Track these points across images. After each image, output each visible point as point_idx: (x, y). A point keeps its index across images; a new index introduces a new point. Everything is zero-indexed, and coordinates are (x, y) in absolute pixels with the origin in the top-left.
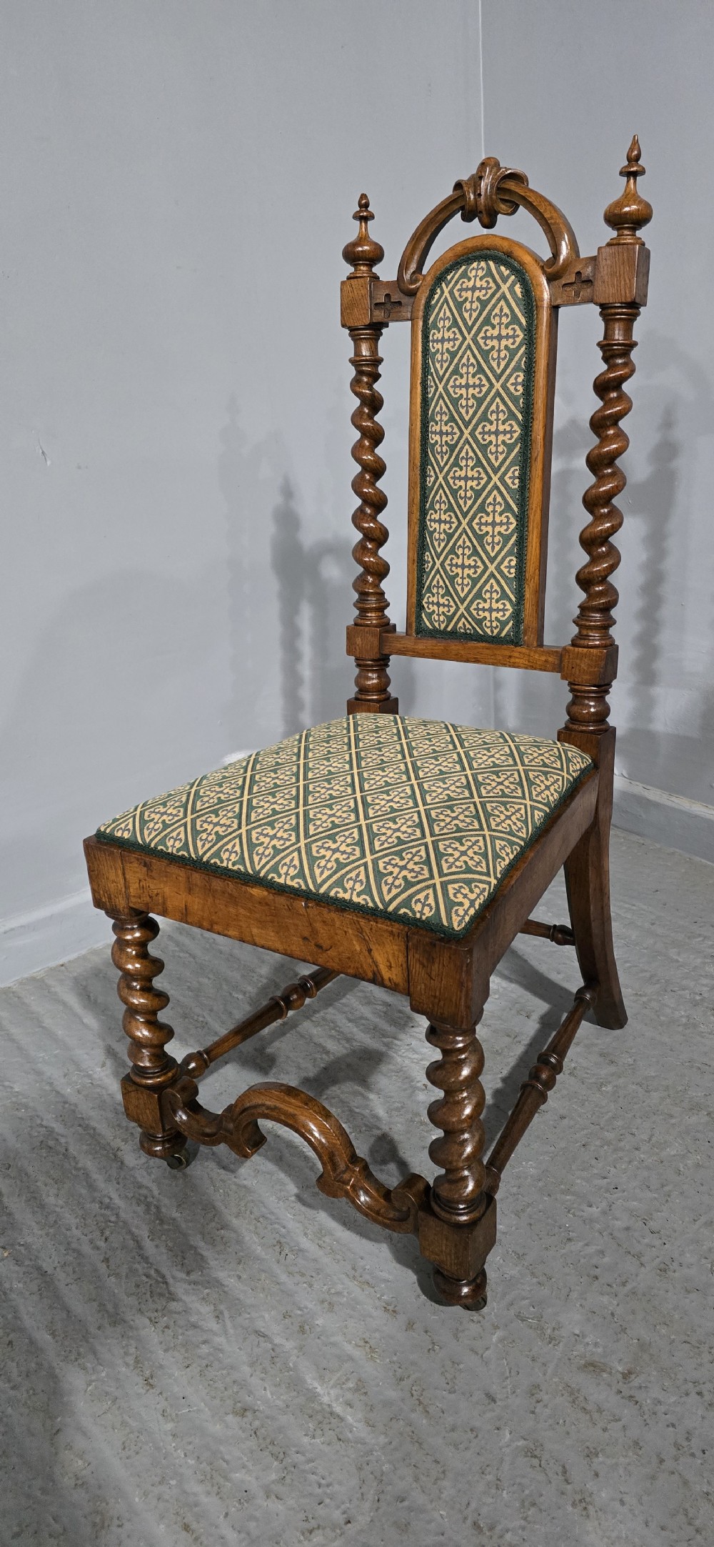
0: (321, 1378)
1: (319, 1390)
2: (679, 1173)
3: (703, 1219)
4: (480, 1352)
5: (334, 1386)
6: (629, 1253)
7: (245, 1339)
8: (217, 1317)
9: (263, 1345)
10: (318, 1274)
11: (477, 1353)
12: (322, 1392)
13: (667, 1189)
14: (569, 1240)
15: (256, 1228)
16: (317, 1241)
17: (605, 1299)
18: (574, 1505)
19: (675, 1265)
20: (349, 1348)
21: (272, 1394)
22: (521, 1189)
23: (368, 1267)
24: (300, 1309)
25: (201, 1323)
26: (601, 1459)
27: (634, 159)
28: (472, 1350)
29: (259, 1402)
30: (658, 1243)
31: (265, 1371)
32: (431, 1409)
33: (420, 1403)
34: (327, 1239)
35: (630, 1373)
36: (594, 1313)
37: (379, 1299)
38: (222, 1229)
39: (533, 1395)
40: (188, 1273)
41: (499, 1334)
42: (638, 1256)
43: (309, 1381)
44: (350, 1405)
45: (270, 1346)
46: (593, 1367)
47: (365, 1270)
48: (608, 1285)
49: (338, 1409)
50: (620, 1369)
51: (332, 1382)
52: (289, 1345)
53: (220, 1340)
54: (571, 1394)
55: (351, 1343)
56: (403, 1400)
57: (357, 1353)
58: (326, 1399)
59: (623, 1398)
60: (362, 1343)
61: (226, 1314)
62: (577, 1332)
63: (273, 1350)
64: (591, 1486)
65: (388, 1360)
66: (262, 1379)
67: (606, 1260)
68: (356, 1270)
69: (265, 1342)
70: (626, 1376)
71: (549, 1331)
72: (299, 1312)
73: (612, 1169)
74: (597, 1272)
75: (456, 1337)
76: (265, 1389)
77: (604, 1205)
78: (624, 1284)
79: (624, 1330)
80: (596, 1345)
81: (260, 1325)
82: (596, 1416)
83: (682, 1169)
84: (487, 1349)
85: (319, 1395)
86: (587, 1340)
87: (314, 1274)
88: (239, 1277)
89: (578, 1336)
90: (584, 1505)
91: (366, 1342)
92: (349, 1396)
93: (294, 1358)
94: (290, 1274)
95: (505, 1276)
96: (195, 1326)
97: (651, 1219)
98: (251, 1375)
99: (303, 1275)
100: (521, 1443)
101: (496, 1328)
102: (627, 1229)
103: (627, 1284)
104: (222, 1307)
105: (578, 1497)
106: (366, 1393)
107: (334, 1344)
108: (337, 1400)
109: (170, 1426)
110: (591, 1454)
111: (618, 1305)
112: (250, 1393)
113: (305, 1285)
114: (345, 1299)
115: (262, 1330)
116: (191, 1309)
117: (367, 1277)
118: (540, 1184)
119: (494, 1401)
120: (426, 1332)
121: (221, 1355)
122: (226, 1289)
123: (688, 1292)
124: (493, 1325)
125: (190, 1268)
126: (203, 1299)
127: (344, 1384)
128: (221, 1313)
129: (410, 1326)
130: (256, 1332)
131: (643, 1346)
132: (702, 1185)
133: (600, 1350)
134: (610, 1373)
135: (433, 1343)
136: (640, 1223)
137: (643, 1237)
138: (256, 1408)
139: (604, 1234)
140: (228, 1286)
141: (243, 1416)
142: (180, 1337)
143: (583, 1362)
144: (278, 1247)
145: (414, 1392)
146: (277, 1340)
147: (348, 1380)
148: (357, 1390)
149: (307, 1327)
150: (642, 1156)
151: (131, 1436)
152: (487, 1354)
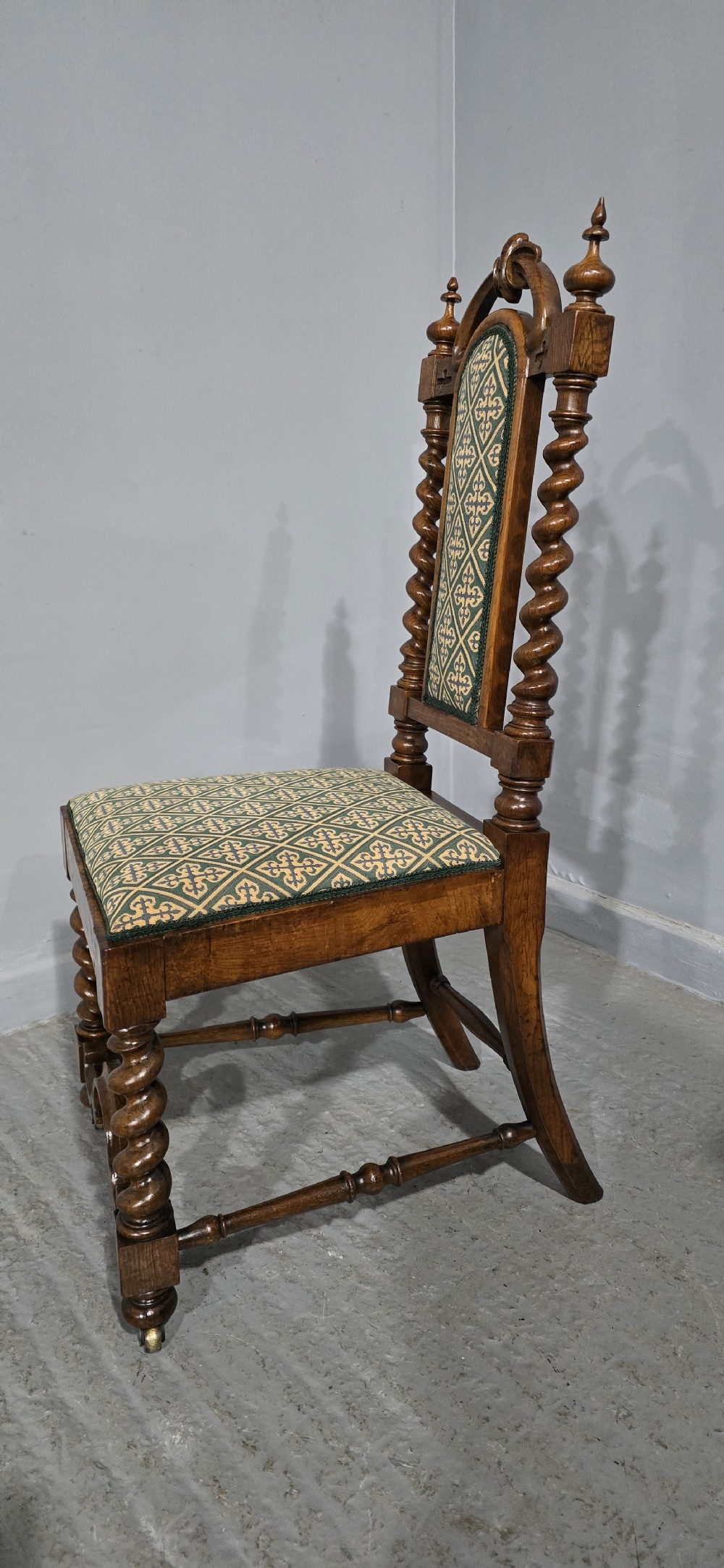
0: (159, 1520)
1: (153, 1534)
2: (594, 1305)
3: (614, 1359)
4: (343, 1500)
5: (172, 1530)
6: (528, 1393)
7: (81, 1470)
8: (54, 1443)
9: (99, 1478)
10: (176, 1399)
11: (339, 1500)
12: (155, 1537)
13: (578, 1322)
14: (462, 1374)
15: (116, 1344)
16: (181, 1363)
17: (493, 1445)
19: (576, 1411)
20: (195, 1487)
21: (98, 1536)
22: (417, 1316)
23: (232, 1395)
24: (148, 1439)
25: (35, 1450)
27: (599, 221)
28: (334, 1496)
29: (82, 1545)
30: (560, 1382)
31: (95, 1509)
33: (266, 1555)
34: (192, 1361)
35: (510, 1532)
36: (479, 1460)
37: (239, 1431)
38: (78, 1343)
39: (395, 1552)
40: (31, 1391)
41: (368, 1478)
42: (537, 1397)
43: (144, 1523)
44: (184, 1553)
45: (107, 1480)
46: (468, 1523)
47: (229, 1397)
48: (499, 1429)
49: (170, 1558)
50: (499, 1527)
51: (168, 1527)
52: (128, 1480)
53: (50, 1469)
54: (439, 1554)
55: (198, 1481)
56: (246, 1551)
57: (203, 1493)
58: (159, 1546)
59: (498, 1561)
60: (211, 1482)
61: (64, 1440)
62: (457, 1482)
63: (110, 1485)
65: (237, 1503)
66: (92, 1519)
67: (501, 1399)
68: (218, 1398)
69: (103, 1475)
70: (504, 1535)
71: (425, 1479)
72: (147, 1443)
73: (522, 1298)
74: (488, 1413)
75: (319, 1480)
76: (92, 1529)
77: (507, 1336)
78: (517, 1428)
79: (510, 1482)
80: (477, 1497)
81: (101, 1455)
83: (598, 1302)
84: (352, 1496)
85: (152, 1540)
86: (468, 1491)
87: (171, 1400)
88: (87, 1399)
89: (457, 1486)
91: (216, 1481)
92: (185, 1543)
93: (130, 1495)
94: (145, 1398)
95: (386, 1412)
96: (26, 1452)
97: (557, 1356)
98: (79, 1513)
99: (158, 1400)
101: (365, 1471)
102: (530, 1366)
103: (521, 1429)
104: (61, 1432)
106: (205, 1541)
107: (179, 1481)
108: (171, 1546)
111: (507, 1452)
112: (74, 1533)
113: (159, 1411)
114: (201, 1430)
115: (102, 1461)
116: (26, 1432)
117: (231, 1407)
118: (440, 1311)
119: (350, 1557)
120: (286, 1473)
121: (50, 1487)
122: (71, 1412)
123: (588, 1441)
124: (362, 1468)
125: (34, 1385)
126: (42, 1421)
127: (182, 1528)
128: (60, 1438)
129: (269, 1465)
130: (95, 1463)
131: (529, 1502)
132: (618, 1320)
133: (479, 1504)
134: (487, 1532)
135: (292, 1486)
136: (545, 1360)
137: (546, 1376)
138: (77, 1552)
139: (503, 1369)
140: (72, 1409)
142: (8, 1464)
143: (458, 1516)
144: (136, 1367)
145: (260, 1543)
146: (116, 1473)
147: (187, 1524)
148: (195, 1536)
149: (152, 1460)
150: (556, 1285)
152: (351, 1501)
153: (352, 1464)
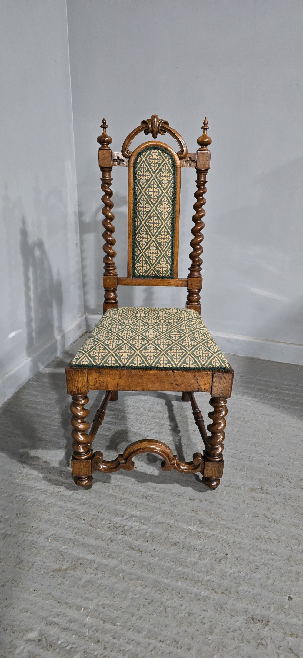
0: (189, 525)
1: (191, 528)
2: (235, 435)
3: (249, 444)
4: (224, 499)
5: (194, 525)
6: (239, 459)
7: (158, 526)
8: (143, 524)
9: (164, 525)
12: (192, 529)
13: (236, 440)
15: (132, 495)
16: (155, 491)
17: (243, 473)
18: (273, 523)
19: (252, 458)
20: (190, 514)
21: (179, 536)
23: (176, 491)
25: (140, 528)
26: (271, 510)
28: (222, 499)
29: (177, 540)
30: (243, 454)
31: (171, 531)
32: (224, 518)
33: (220, 518)
34: (157, 489)
36: (243, 477)
37: (187, 498)
39: (245, 503)
41: (225, 493)
42: (242, 459)
43: (186, 527)
44: (202, 528)
45: (167, 524)
46: (253, 490)
49: (200, 530)
50: (259, 488)
51: (193, 525)
52: (172, 521)
53: (150, 530)
54: (253, 498)
56: (215, 520)
57: (193, 514)
58: (194, 530)
59: (265, 494)
60: (192, 511)
61: (145, 522)
62: (242, 484)
63: (169, 525)
64: (274, 517)
65: (202, 512)
66: (173, 534)
67: (235, 463)
68: (174, 494)
70: (261, 488)
71: (236, 487)
72: (168, 512)
75: (215, 498)
76: (176, 536)
79: (253, 478)
80: (249, 485)
81: (158, 520)
82: (262, 501)
84: (225, 497)
86: (247, 484)
87: (163, 500)
89: (244, 484)
90: (275, 521)
92: (200, 526)
93: (176, 524)
94: (155, 503)
97: (238, 449)
98: (168, 534)
99: (159, 501)
100: (251, 515)
101: (223, 491)
102: (234, 454)
104: (142, 521)
105: (273, 521)
106: (204, 523)
107: (185, 515)
108: (198, 528)
109: (157, 558)
110: (268, 510)
111: (246, 473)
112: (172, 539)
113: (162, 504)
114: (177, 502)
116: (133, 526)
117: (179, 494)
119: (237, 509)
120: (206, 500)
121: (155, 533)
124: (221, 491)
129: (201, 501)
130: (160, 522)
131: (260, 480)
133: (251, 485)
134: (257, 490)
135: (211, 502)
136: (236, 451)
139: (230, 457)
141: (176, 545)
143: (249, 490)
144: (144, 497)
145: (216, 517)
146: (168, 522)
147: (196, 522)
148: (201, 523)
149: (173, 514)
151: (148, 567)
152: (226, 499)
153: (219, 491)
